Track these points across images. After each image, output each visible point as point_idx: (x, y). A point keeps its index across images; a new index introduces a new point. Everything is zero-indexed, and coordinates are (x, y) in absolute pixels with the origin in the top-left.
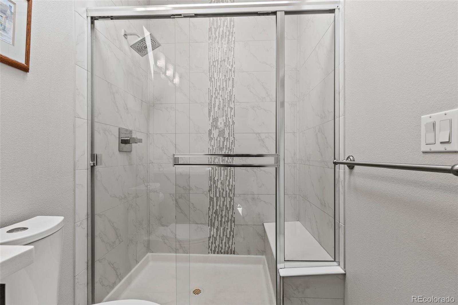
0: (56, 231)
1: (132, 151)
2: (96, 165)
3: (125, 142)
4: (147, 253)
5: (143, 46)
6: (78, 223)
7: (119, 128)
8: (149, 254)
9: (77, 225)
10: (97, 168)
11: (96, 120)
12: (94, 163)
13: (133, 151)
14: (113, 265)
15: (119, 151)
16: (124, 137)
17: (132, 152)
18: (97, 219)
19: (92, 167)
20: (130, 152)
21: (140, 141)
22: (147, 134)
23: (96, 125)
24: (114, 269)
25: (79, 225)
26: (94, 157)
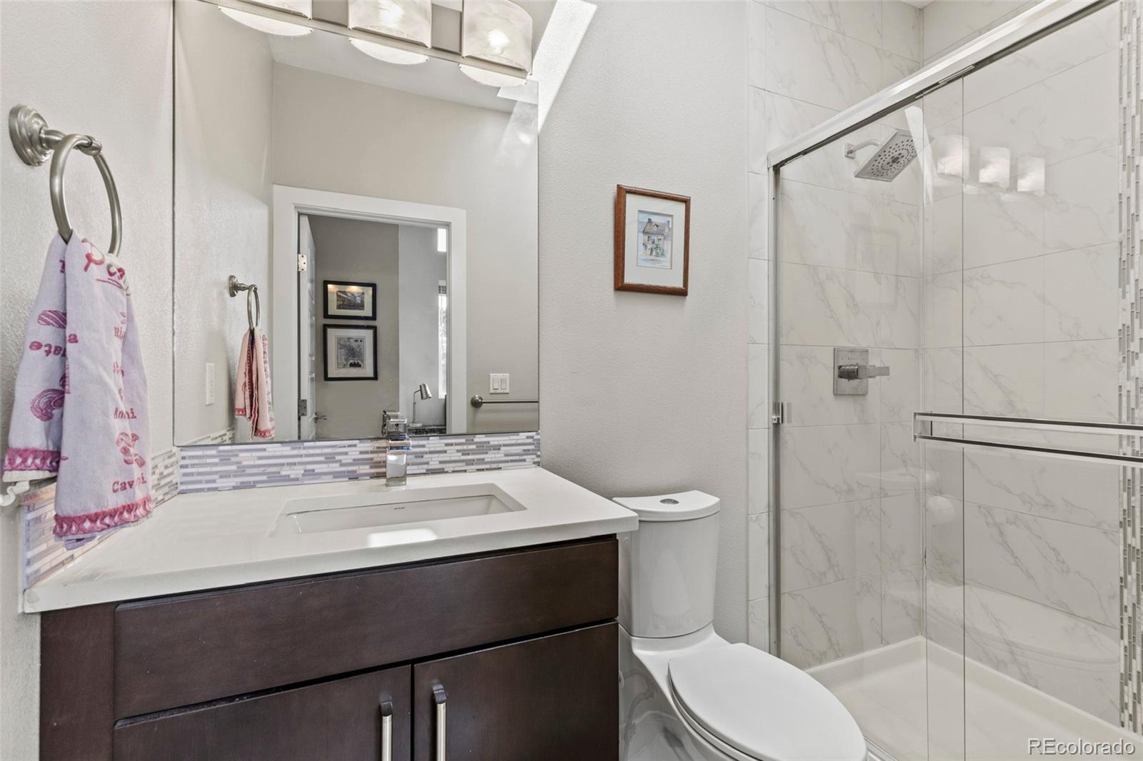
0: (703, 516)
1: (867, 393)
2: (782, 422)
3: (847, 374)
4: (917, 634)
5: (885, 163)
6: (754, 517)
7: (834, 349)
8: (920, 639)
9: (751, 518)
10: (785, 427)
11: (783, 340)
12: (778, 419)
13: (869, 393)
14: (820, 616)
15: (836, 394)
16: (848, 364)
17: (867, 396)
18: (786, 519)
19: (777, 426)
20: (864, 395)
21: (884, 371)
22: (916, 351)
23: (784, 350)
24: (823, 626)
25: (754, 519)
26: (778, 408)
